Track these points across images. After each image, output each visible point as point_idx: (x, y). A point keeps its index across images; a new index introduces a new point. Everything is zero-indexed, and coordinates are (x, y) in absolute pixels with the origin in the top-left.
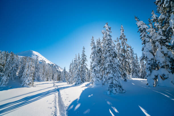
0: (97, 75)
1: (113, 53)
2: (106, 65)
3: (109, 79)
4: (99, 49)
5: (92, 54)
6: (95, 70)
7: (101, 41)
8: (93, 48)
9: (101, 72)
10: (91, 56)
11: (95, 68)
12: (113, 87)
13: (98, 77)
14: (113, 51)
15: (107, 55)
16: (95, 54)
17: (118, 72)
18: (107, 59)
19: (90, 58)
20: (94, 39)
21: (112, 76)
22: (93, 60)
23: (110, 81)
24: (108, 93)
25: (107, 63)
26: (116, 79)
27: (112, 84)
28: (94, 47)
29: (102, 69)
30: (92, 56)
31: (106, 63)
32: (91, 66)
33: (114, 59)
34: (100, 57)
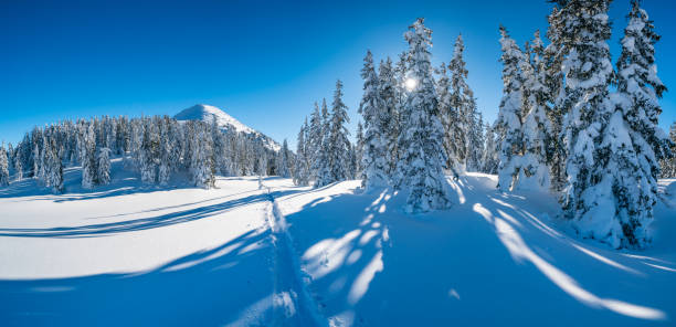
0: (377, 160)
1: (430, 101)
2: (409, 134)
3: (414, 173)
4: (387, 88)
5: (366, 101)
6: (372, 146)
7: (394, 66)
8: (367, 85)
9: (388, 153)
10: (361, 105)
11: (372, 142)
12: (423, 196)
13: (381, 168)
14: (430, 95)
15: (413, 104)
16: (375, 102)
17: (440, 155)
18: (413, 115)
19: (360, 111)
20: (374, 58)
21: (422, 165)
22: (368, 118)
23: (415, 180)
24: (409, 209)
25: (413, 129)
26: (433, 174)
27: (420, 188)
28: (373, 82)
29: (391, 147)
30: (365, 106)
31: (410, 127)
32: (360, 136)
33: (433, 117)
34: (389, 110)
